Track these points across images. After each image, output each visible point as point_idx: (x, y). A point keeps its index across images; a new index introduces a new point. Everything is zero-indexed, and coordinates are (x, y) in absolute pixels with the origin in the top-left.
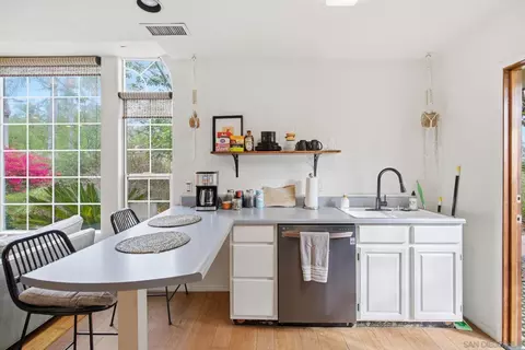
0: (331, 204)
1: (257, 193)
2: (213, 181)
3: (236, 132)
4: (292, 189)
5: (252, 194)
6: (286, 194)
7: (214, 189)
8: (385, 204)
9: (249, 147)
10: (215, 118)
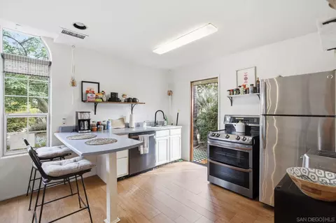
0: (138, 125)
1: (108, 122)
2: (86, 117)
3: (96, 91)
4: (122, 119)
5: (106, 123)
6: (120, 122)
7: (89, 121)
8: (157, 124)
9: (105, 99)
10: (83, 82)
